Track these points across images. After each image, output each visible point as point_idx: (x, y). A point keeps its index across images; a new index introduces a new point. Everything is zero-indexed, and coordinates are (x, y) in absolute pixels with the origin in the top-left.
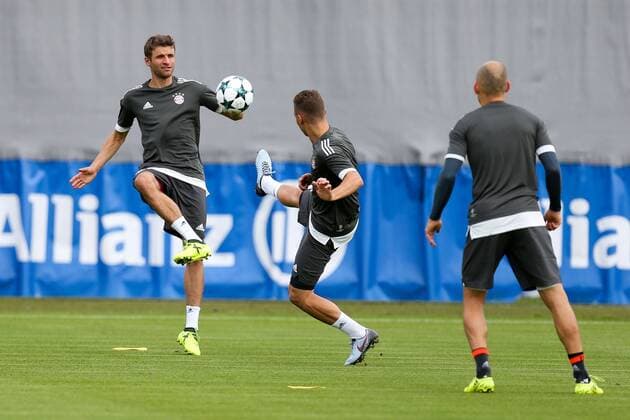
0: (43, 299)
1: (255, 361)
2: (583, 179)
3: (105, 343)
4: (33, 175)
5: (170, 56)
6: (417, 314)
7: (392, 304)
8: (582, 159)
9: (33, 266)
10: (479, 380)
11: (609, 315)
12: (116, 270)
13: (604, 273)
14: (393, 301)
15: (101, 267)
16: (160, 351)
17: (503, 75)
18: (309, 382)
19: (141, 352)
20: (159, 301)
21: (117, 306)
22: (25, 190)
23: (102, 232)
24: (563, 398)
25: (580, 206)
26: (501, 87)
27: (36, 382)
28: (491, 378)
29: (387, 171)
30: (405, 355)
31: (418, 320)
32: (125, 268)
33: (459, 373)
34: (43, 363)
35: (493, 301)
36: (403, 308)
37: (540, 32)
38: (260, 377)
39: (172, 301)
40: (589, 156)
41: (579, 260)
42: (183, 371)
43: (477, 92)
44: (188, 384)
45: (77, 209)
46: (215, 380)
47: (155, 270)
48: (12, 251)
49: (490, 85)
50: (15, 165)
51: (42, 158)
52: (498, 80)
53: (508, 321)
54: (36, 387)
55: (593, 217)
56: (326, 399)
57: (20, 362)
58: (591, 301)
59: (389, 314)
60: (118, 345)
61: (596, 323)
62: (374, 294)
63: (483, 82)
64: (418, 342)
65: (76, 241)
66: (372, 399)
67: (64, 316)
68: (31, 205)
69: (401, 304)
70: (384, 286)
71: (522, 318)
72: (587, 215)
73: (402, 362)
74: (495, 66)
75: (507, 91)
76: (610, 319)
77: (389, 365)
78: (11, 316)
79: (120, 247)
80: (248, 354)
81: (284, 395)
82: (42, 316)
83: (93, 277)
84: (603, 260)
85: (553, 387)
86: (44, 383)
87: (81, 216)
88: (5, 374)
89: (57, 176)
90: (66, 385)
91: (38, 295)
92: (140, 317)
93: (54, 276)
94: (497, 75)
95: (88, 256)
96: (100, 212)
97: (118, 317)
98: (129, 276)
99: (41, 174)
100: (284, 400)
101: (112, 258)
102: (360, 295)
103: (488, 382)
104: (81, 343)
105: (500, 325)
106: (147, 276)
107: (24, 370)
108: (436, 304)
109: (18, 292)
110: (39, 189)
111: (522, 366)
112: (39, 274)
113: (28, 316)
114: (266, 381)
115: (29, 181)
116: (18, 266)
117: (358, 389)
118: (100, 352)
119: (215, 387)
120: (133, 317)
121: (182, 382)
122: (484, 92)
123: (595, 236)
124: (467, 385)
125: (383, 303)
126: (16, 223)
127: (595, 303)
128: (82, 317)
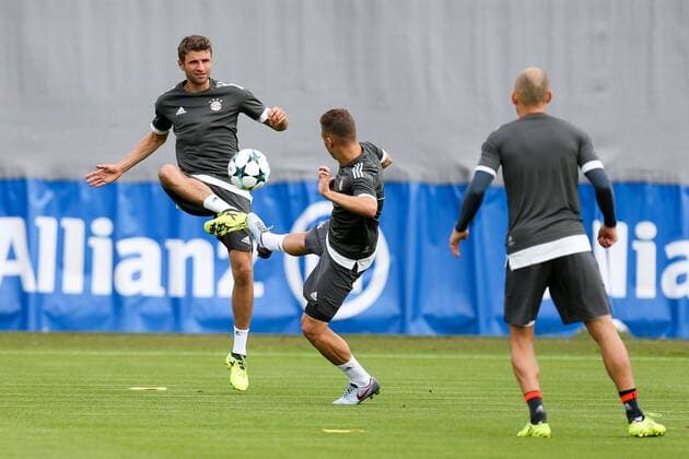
0: (50, 334)
1: (286, 401)
2: (650, 200)
3: (120, 383)
4: (40, 196)
5: (205, 61)
6: (465, 349)
7: (438, 338)
8: (649, 178)
9: (40, 296)
10: (533, 427)
11: (679, 350)
12: (133, 301)
13: (673, 304)
14: (440, 335)
15: (116, 298)
16: (180, 390)
17: (545, 83)
18: (345, 425)
19: (161, 393)
20: (181, 335)
21: (134, 340)
22: (31, 211)
23: (116, 259)
24: (628, 443)
25: (647, 230)
26: (542, 96)
27: (44, 425)
28: (546, 425)
29: (433, 191)
30: (452, 396)
31: (466, 357)
32: (142, 299)
33: (512, 415)
34: (52, 405)
35: (550, 335)
36: (450, 343)
37: (602, 36)
38: (292, 419)
39: (193, 335)
40: (656, 175)
41: (646, 290)
42: (206, 413)
43: (516, 102)
44: (213, 428)
45: (89, 233)
46: (242, 423)
47: (175, 302)
48: (17, 281)
49: (529, 94)
50: (21, 185)
51: (51, 177)
52: (539, 89)
53: (566, 357)
54: (44, 431)
55: (661, 241)
56: (364, 445)
57: (26, 403)
58: (660, 335)
59: (434, 350)
60: (135, 384)
61: (664, 359)
62: (419, 327)
63: (522, 91)
64: (467, 380)
65: (88, 269)
66: (416, 443)
67: (76, 352)
68: (38, 230)
69: (448, 338)
70: (429, 319)
71: (582, 354)
72: (654, 240)
73: (450, 403)
74: (535, 73)
75: (548, 101)
76: (679, 354)
77: (435, 406)
78: (16, 352)
79: (136, 276)
80: (279, 394)
81: (318, 439)
82: (49, 352)
83: (107, 309)
84: (673, 290)
85: (618, 430)
86: (53, 426)
87: (93, 242)
88: (9, 417)
89: (67, 197)
90: (76, 429)
91: (46, 330)
92: (159, 353)
93: (64, 308)
94: (537, 83)
95: (101, 286)
96: (115, 237)
97: (135, 353)
98: (146, 308)
99: (49, 195)
100: (318, 445)
101: (128, 288)
102: (402, 329)
103: (543, 429)
104: (93, 382)
105: (559, 361)
106: (167, 308)
107: (31, 412)
108: (486, 338)
109: (24, 326)
110: (47, 212)
111: (581, 407)
112: (47, 307)
113: (34, 353)
114: (298, 424)
115: (36, 202)
116: (24, 297)
117: (401, 433)
118: (114, 393)
119: (241, 431)
120: (151, 353)
121: (206, 426)
122: (523, 102)
123: (663, 262)
124: (522, 429)
125: (429, 338)
126: (21, 250)
127: (663, 337)
128: (94, 353)
